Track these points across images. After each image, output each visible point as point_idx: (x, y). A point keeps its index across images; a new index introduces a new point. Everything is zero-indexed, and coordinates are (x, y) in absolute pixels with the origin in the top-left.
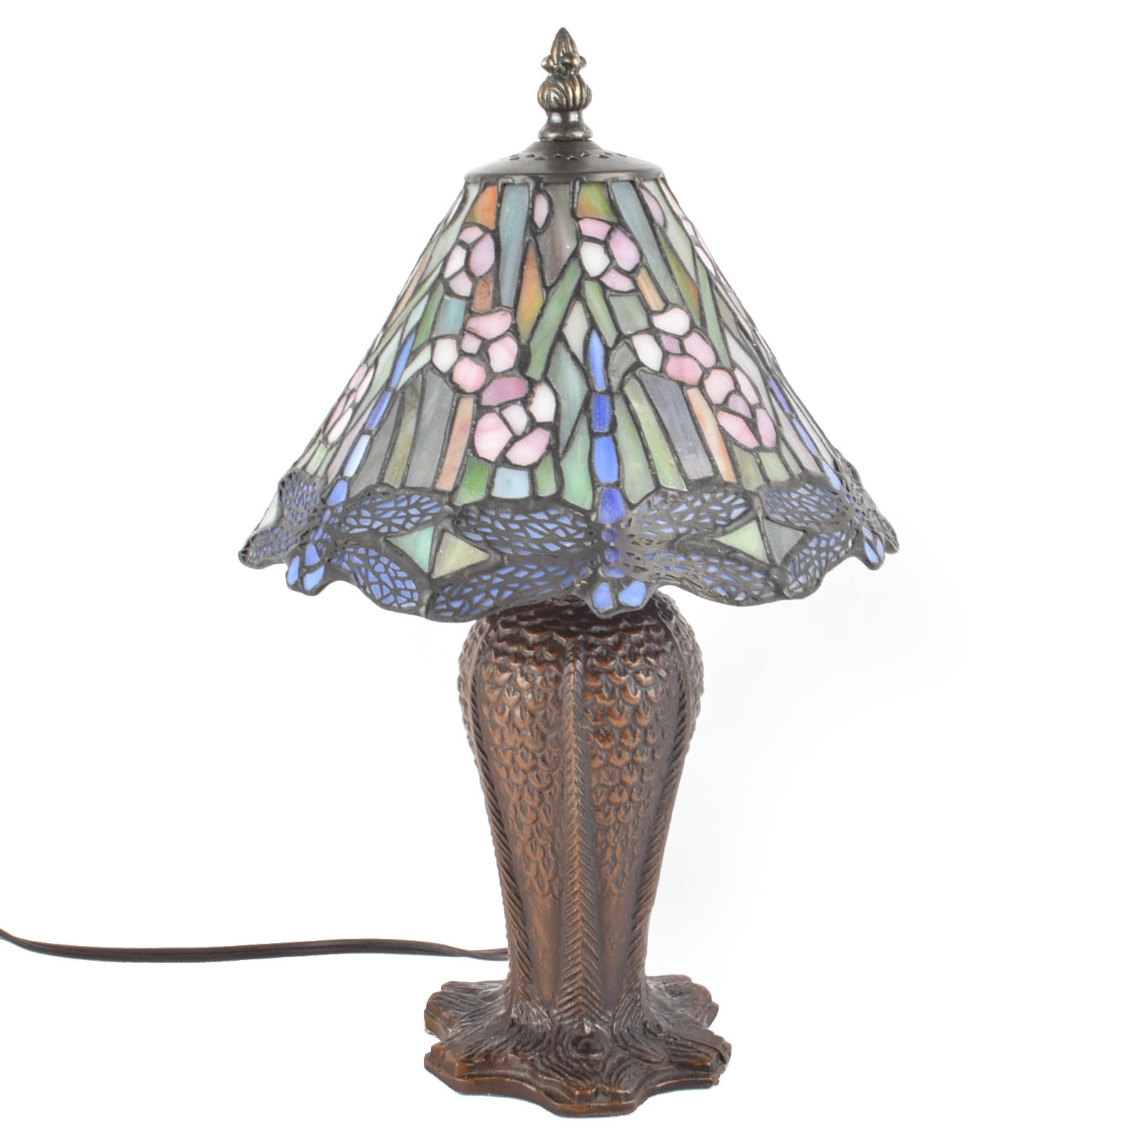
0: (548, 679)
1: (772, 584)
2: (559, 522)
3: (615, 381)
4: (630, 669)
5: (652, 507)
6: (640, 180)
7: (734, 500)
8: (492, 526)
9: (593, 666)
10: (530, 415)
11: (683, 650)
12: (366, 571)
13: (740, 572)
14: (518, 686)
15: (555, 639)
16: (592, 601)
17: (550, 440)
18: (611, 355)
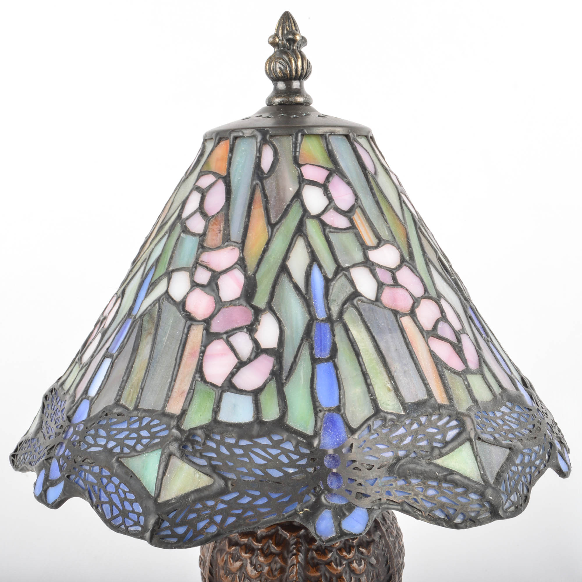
0: (274, 569)
1: (487, 505)
2: (282, 448)
3: (335, 309)
4: (345, 560)
5: (373, 431)
6: (354, 135)
7: (448, 422)
8: (217, 451)
9: (313, 558)
10: (255, 342)
11: (389, 537)
12: (100, 490)
13: (457, 494)
14: (248, 574)
15: (280, 533)
16: (315, 528)
17: (274, 367)
18: (330, 285)
